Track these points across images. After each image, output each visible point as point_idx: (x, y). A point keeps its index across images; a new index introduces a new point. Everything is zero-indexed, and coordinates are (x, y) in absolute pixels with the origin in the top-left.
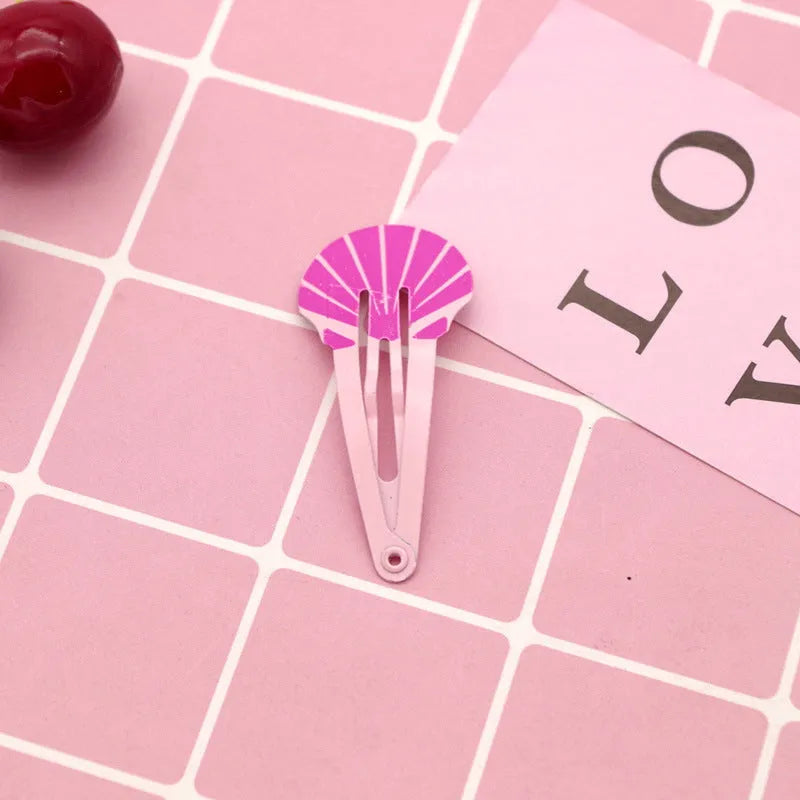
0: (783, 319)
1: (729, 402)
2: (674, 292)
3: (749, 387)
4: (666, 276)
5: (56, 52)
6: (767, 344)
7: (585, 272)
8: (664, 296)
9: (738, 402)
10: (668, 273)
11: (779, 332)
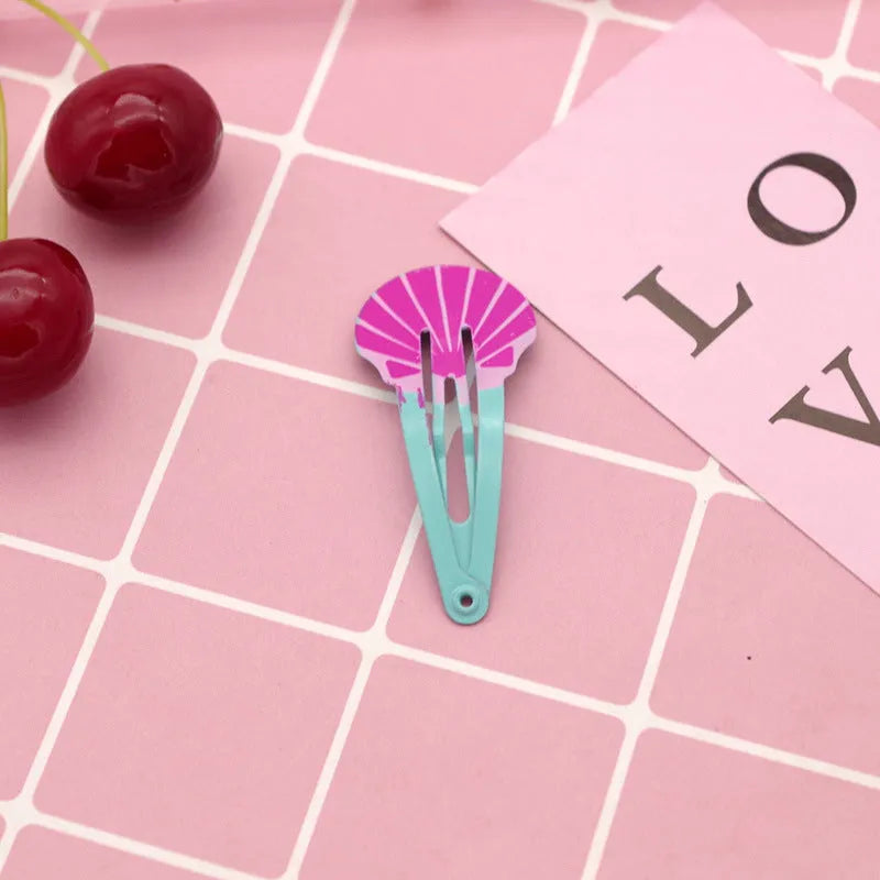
0: (848, 350)
1: (773, 420)
2: (744, 303)
3: (797, 410)
4: (740, 287)
6: (826, 370)
7: (659, 269)
8: (733, 305)
9: (783, 422)
10: (743, 284)
11: (841, 362)
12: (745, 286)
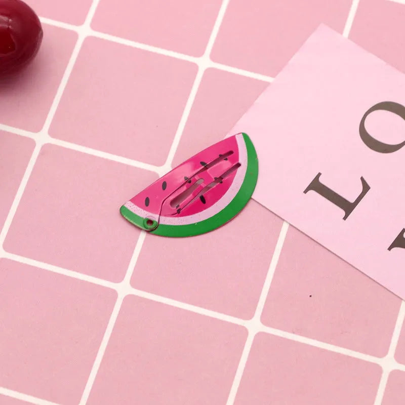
1: (389, 249)
2: (366, 188)
4: (362, 179)
5: (6, 26)
7: (320, 174)
9: (394, 249)
10: (364, 177)
12: (365, 179)
